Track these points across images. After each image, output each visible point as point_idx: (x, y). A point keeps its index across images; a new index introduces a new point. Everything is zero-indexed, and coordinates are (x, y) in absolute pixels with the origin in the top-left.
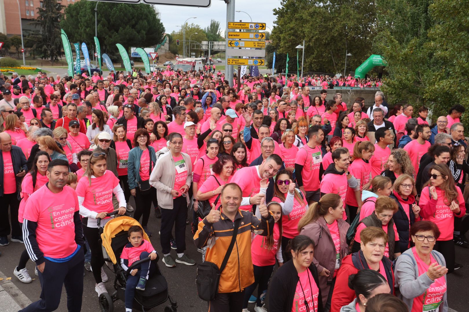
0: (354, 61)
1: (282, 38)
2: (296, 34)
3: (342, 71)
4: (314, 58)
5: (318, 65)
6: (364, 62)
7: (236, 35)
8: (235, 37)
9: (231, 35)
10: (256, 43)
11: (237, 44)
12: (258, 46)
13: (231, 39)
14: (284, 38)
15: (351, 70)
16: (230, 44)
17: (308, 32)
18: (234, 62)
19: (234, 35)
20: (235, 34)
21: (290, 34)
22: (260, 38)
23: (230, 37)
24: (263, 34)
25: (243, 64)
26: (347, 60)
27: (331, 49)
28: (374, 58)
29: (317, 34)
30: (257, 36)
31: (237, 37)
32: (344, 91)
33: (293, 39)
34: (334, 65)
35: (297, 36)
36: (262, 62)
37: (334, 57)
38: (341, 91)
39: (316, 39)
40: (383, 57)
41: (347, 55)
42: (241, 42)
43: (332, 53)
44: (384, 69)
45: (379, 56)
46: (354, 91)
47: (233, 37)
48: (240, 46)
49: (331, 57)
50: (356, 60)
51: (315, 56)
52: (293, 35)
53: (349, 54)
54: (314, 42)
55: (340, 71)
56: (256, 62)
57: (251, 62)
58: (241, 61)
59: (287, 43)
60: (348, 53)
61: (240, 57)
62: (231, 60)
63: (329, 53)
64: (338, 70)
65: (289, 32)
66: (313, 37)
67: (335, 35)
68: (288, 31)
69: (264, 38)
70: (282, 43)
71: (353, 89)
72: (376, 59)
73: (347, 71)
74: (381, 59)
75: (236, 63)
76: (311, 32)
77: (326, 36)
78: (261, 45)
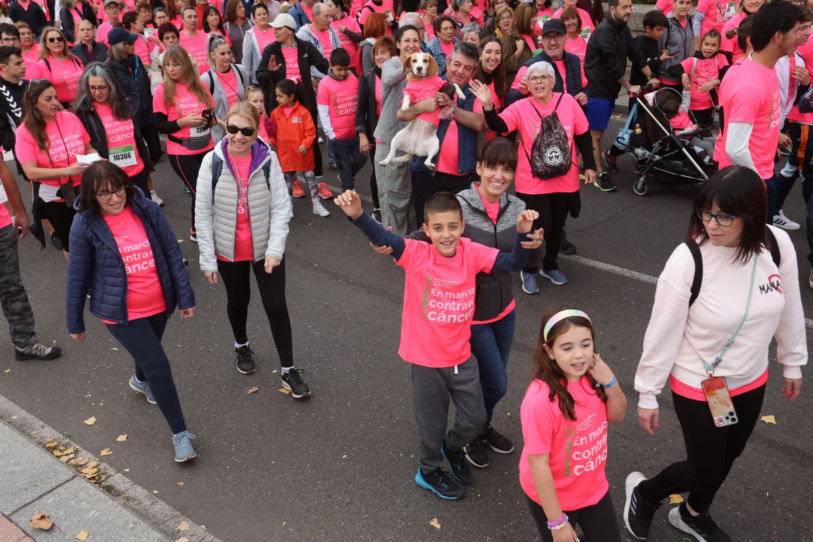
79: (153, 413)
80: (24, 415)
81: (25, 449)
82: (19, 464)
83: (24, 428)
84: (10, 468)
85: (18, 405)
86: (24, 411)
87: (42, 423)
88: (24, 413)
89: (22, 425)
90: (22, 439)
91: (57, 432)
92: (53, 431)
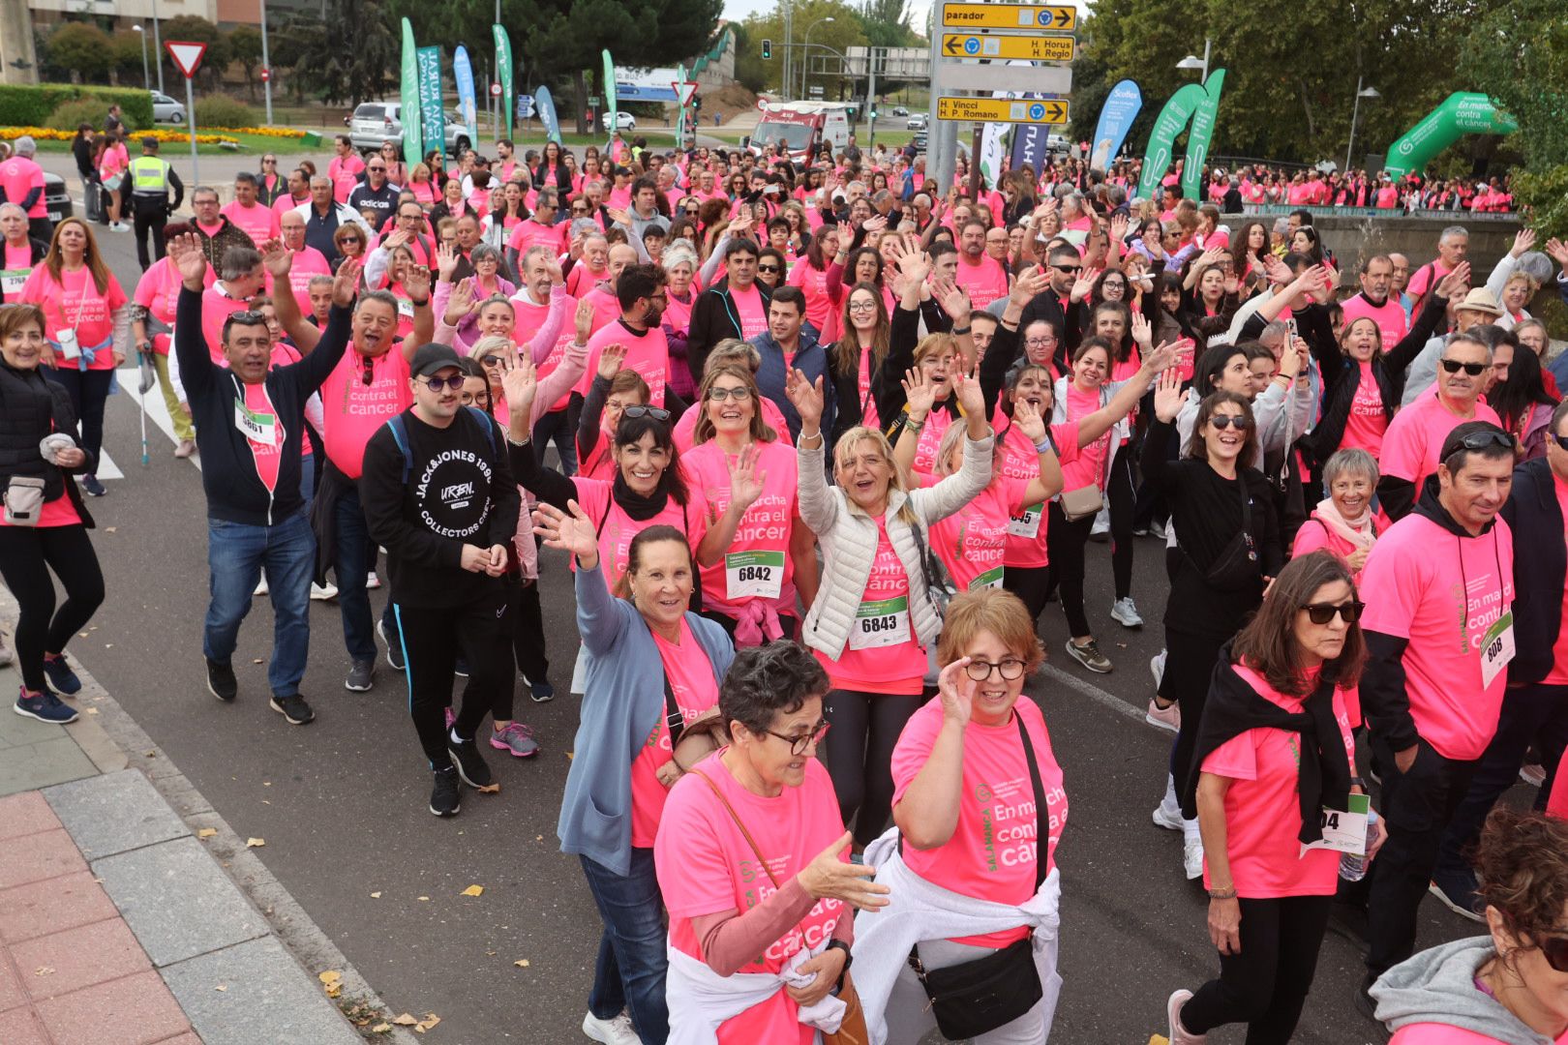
0: (1382, 116)
1: (1126, 30)
2: (1178, 17)
3: (1339, 154)
4: (1237, 105)
5: (1249, 129)
6: (1421, 119)
7: (973, 16)
8: (968, 22)
9: (955, 16)
10: (1041, 43)
11: (973, 46)
12: (1048, 52)
13: (951, 30)
14: (1134, 29)
15: (1370, 152)
16: (950, 45)
17: (1216, 10)
18: (961, 111)
19: (965, 17)
20: (968, 11)
21: (1154, 17)
22: (1055, 24)
23: (952, 21)
24: (1067, 10)
25: (993, 117)
26: (1359, 113)
27: (1297, 72)
28: (1462, 105)
29: (1248, 18)
30: (1045, 18)
31: (974, 22)
32: (1344, 221)
33: (1165, 35)
34: (1312, 131)
35: (1179, 26)
36: (1059, 112)
37: (1310, 99)
38: (1335, 221)
39: (1249, 38)
40: (1497, 100)
41: (1360, 94)
42: (987, 41)
43: (1304, 87)
44: (1500, 147)
45: (1484, 98)
46: (1380, 222)
47: (960, 21)
48: (985, 52)
49: (1298, 99)
50: (1390, 112)
51: (1243, 96)
52: (1167, 20)
53: (1370, 92)
54: (1238, 46)
55: (1331, 154)
56: (1037, 112)
57: (1018, 111)
58: (984, 106)
59: (1144, 47)
60: (1364, 88)
61: (981, 93)
62: (950, 103)
63: (1294, 87)
64: (1325, 147)
65: (1154, 9)
66: (1232, 30)
67: (1316, 22)
68: (1150, 7)
69: (1069, 25)
70: (1125, 48)
71: (1377, 217)
72: (1471, 109)
73: (1356, 151)
74: (1488, 108)
75: (966, 113)
76: (1228, 12)
77: (1281, 27)
78: (1059, 50)
79: (537, 985)
80: (316, 936)
81: (311, 1007)
82: (297, 1033)
83: (312, 961)
84: (281, 1037)
85: (309, 914)
86: (317, 929)
87: (343, 959)
88: (316, 933)
89: (309, 956)
90: (309, 984)
91: (365, 984)
92: (360, 979)
